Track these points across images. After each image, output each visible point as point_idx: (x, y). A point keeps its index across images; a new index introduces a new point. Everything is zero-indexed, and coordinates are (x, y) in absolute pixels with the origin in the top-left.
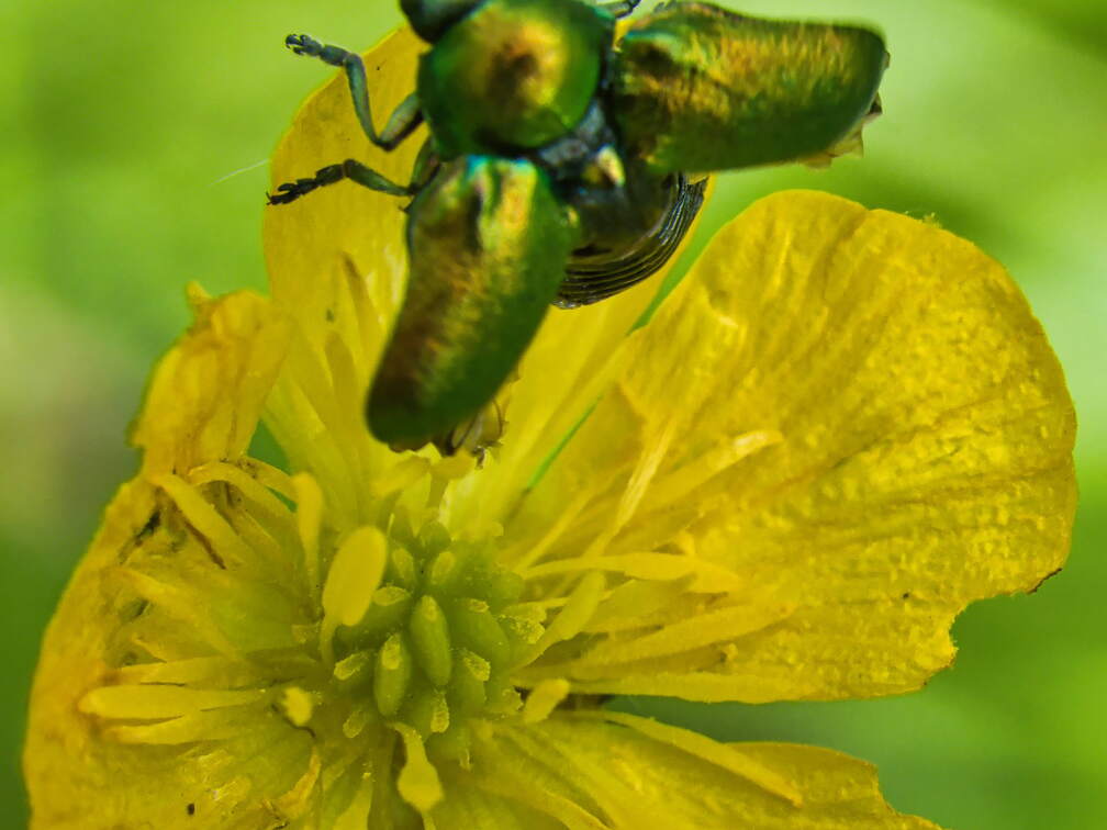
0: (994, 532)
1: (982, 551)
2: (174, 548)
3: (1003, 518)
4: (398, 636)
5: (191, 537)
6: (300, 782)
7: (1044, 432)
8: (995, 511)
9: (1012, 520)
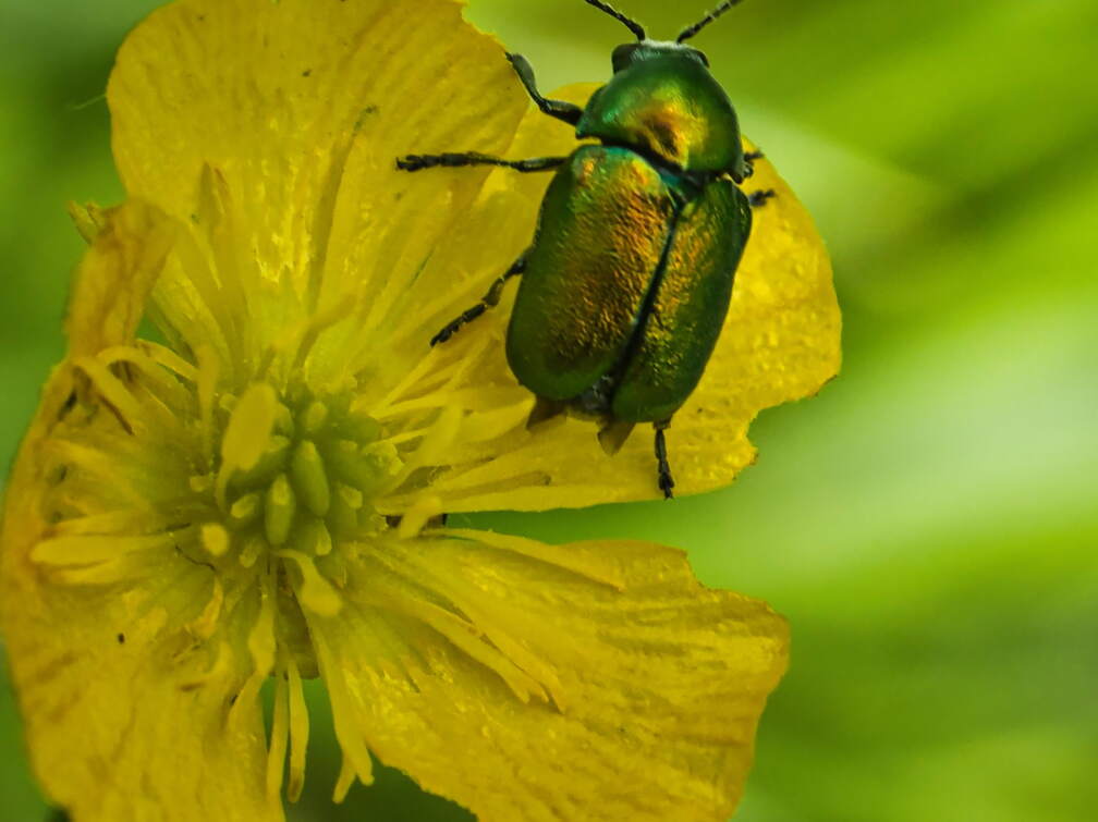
0: (767, 353)
1: (760, 368)
2: (89, 420)
3: (773, 341)
4: (284, 477)
5: (103, 409)
6: (207, 609)
7: (800, 270)
8: (766, 337)
9: (781, 341)
